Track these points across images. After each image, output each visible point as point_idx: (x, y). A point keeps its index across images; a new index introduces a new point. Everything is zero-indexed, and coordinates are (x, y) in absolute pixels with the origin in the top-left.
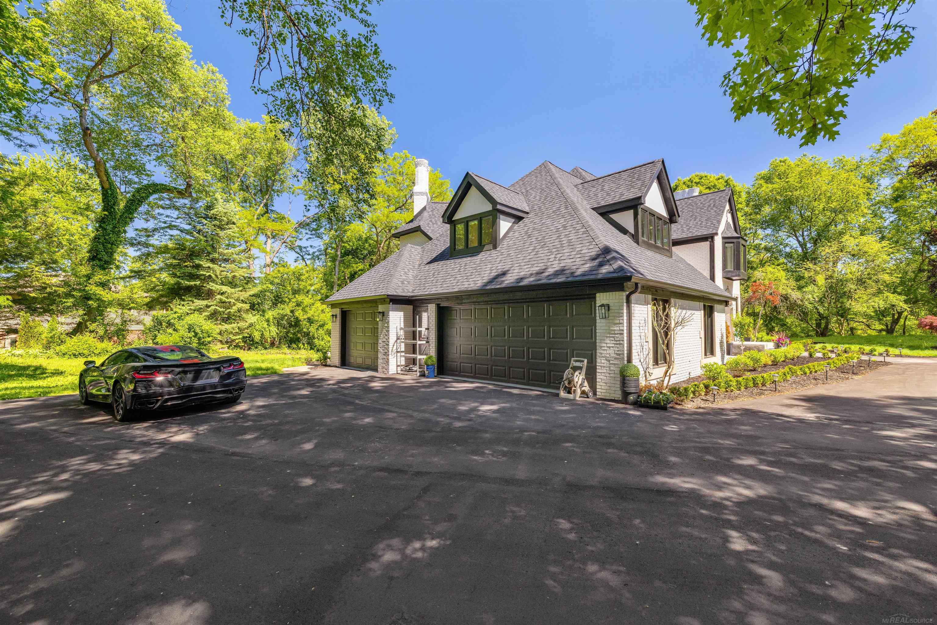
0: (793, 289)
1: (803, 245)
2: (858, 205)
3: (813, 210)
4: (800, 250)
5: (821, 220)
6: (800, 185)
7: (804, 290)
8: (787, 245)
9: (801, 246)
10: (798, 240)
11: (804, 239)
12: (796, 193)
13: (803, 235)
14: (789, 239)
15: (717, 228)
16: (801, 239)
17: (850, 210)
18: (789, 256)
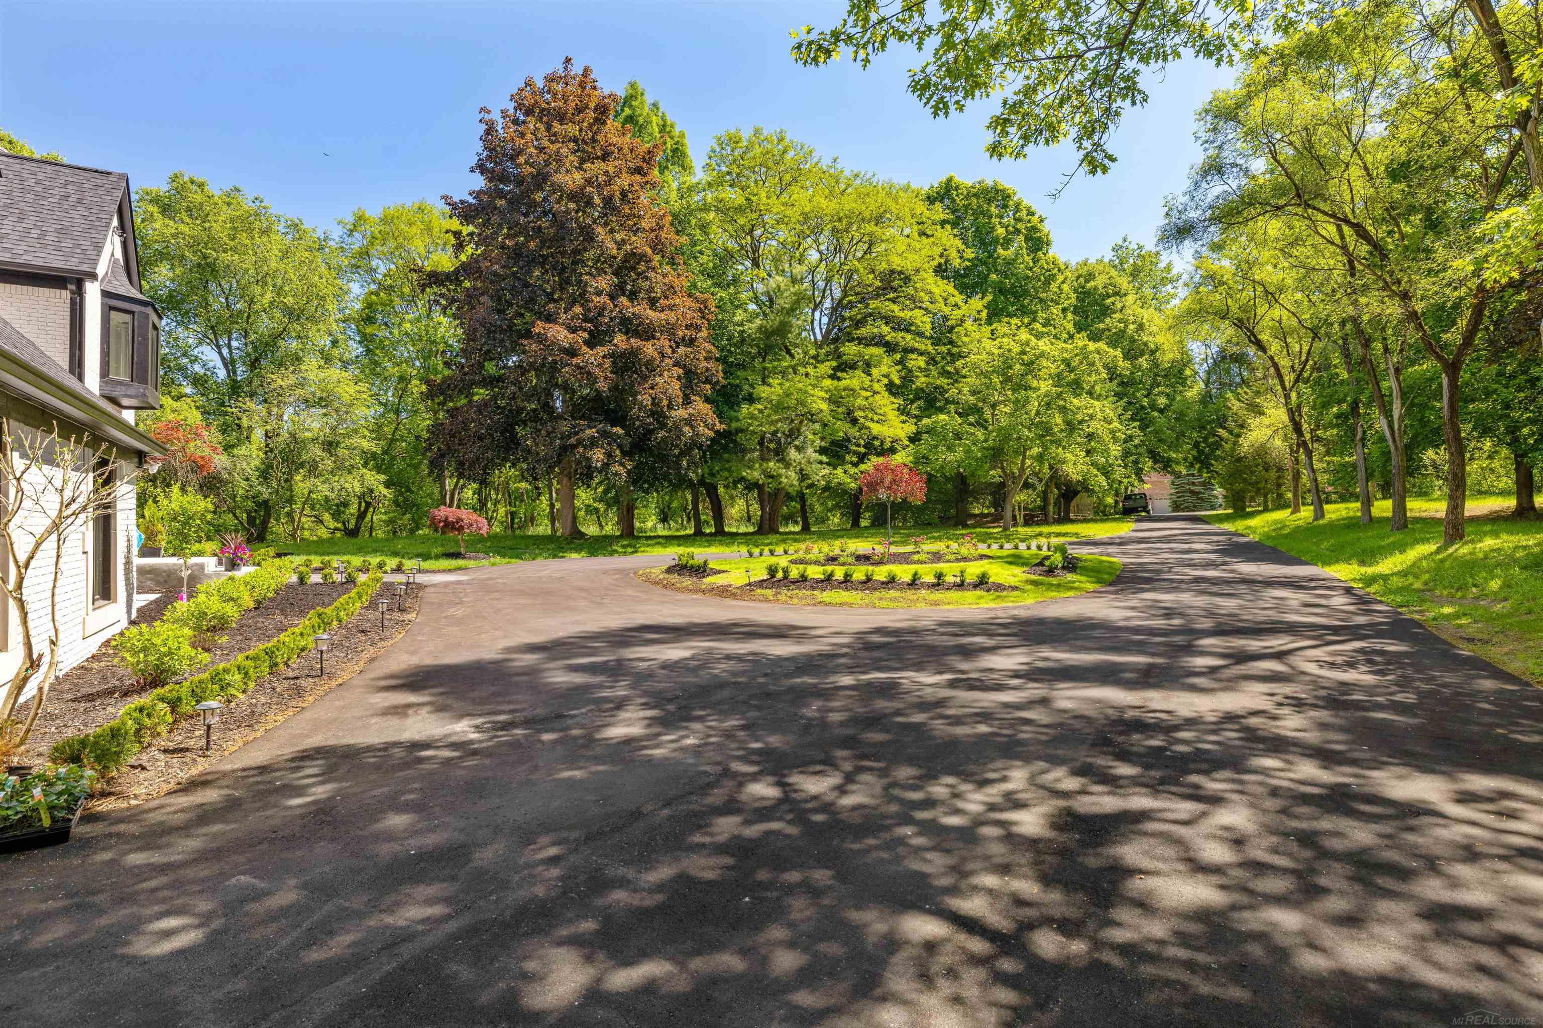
0: (214, 449)
1: (229, 364)
2: (326, 314)
3: (252, 302)
4: (222, 373)
5: (264, 325)
6: (232, 243)
7: (235, 451)
8: (196, 360)
9: (226, 365)
10: (220, 353)
11: (231, 353)
12: (226, 257)
13: (229, 346)
14: (200, 349)
15: (95, 262)
16: (225, 351)
17: (312, 319)
18: (197, 381)
